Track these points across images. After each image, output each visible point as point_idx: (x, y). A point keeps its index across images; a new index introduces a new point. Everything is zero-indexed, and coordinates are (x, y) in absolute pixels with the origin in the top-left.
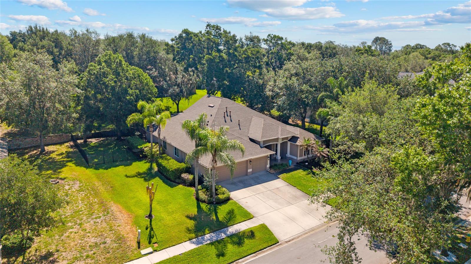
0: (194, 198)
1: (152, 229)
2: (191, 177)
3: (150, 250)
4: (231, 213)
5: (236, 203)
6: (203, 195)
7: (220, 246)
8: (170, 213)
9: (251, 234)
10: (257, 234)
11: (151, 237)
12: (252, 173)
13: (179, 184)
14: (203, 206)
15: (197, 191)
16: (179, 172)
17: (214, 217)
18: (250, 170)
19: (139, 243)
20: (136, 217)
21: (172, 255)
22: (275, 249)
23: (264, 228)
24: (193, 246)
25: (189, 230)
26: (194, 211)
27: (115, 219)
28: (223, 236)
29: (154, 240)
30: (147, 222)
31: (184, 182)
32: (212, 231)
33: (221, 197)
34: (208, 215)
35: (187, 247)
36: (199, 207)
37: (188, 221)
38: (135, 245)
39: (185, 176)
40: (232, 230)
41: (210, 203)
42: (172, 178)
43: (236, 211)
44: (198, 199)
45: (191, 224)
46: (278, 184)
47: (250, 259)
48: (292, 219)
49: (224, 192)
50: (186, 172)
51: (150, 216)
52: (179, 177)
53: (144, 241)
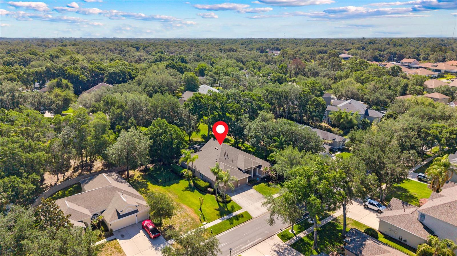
0: (215, 200)
1: (203, 215)
2: (212, 190)
3: (205, 223)
4: (232, 207)
5: (234, 202)
6: (220, 200)
7: (231, 220)
8: (208, 208)
9: (242, 216)
10: (244, 216)
11: (204, 218)
12: (240, 186)
13: (207, 193)
14: (221, 204)
15: (217, 197)
16: (207, 187)
17: (226, 209)
18: (239, 185)
19: (200, 220)
20: (195, 210)
21: (214, 224)
22: (251, 221)
23: (246, 213)
24: (221, 221)
25: (218, 215)
26: (217, 207)
27: (187, 211)
28: (231, 217)
29: (206, 219)
30: (200, 212)
31: (209, 192)
32: (227, 215)
33: (228, 200)
34: (224, 208)
35: (218, 221)
36: (219, 204)
37: (216, 211)
38: (200, 221)
39: (209, 189)
40: (234, 214)
41: (223, 202)
42: (203, 190)
43: (235, 206)
44: (217, 200)
45: (218, 212)
46: (252, 191)
47: (242, 224)
48: (258, 209)
49: (229, 197)
50: (209, 187)
51: (201, 209)
52: (207, 190)
53: (202, 220)
